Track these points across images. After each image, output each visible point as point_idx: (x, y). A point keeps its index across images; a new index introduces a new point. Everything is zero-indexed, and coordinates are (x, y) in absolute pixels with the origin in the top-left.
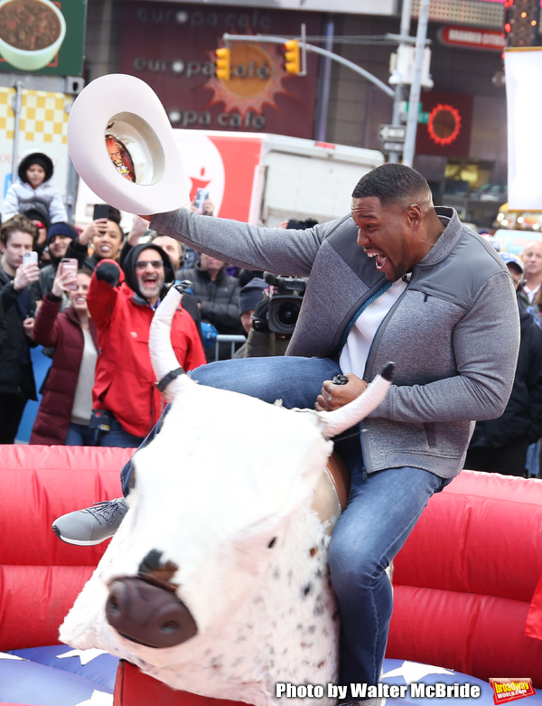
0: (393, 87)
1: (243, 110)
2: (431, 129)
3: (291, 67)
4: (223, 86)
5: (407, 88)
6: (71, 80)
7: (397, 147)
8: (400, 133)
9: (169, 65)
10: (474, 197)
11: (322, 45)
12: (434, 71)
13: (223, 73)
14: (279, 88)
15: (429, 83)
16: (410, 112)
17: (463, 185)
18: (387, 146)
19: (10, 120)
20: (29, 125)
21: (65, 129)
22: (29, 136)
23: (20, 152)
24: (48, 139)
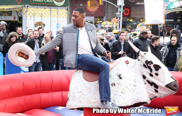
0: (118, 6)
1: (92, 11)
2: (124, 13)
3: (100, 4)
4: (89, 8)
5: (120, 6)
6: (67, 7)
7: (119, 16)
8: (120, 14)
9: (80, 5)
10: (132, 24)
13: (89, 5)
14: (98, 8)
15: (124, 5)
16: (121, 10)
17: (130, 22)
18: (117, 16)
19: (57, 15)
20: (60, 15)
21: (66, 15)
22: (60, 17)
23: (59, 20)
24: (63, 17)
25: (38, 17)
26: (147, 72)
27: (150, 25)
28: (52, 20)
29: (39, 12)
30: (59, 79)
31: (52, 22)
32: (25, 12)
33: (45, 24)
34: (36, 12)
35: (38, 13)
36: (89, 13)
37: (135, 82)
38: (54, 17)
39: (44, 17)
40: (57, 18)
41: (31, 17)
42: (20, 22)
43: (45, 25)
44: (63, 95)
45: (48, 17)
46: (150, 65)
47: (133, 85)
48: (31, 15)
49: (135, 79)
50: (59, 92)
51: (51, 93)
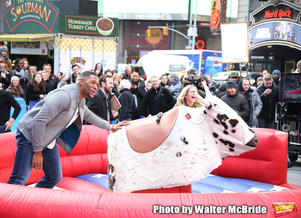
0: (188, 37)
1: (154, 44)
2: (197, 46)
3: (165, 33)
4: (149, 38)
5: (192, 37)
6: (116, 37)
8: (191, 47)
9: (136, 34)
11: (171, 28)
12: (198, 33)
13: (149, 35)
14: (162, 38)
15: (197, 35)
16: (193, 42)
19: (102, 48)
20: (106, 49)
21: (115, 49)
22: (107, 51)
23: (105, 55)
24: (111, 51)
25: (75, 50)
26: (220, 129)
27: (232, 64)
28: (95, 55)
29: (78, 44)
30: (99, 137)
31: (95, 58)
32: (58, 43)
33: (85, 60)
34: (73, 44)
35: (75, 44)
36: (148, 46)
37: (204, 143)
38: (98, 51)
39: (85, 50)
40: (102, 52)
41: (66, 50)
42: (50, 58)
43: (85, 62)
44: (103, 158)
45: (89, 50)
46: (225, 120)
47: (204, 148)
48: (66, 47)
49: (204, 140)
50: (97, 155)
51: (86, 155)
